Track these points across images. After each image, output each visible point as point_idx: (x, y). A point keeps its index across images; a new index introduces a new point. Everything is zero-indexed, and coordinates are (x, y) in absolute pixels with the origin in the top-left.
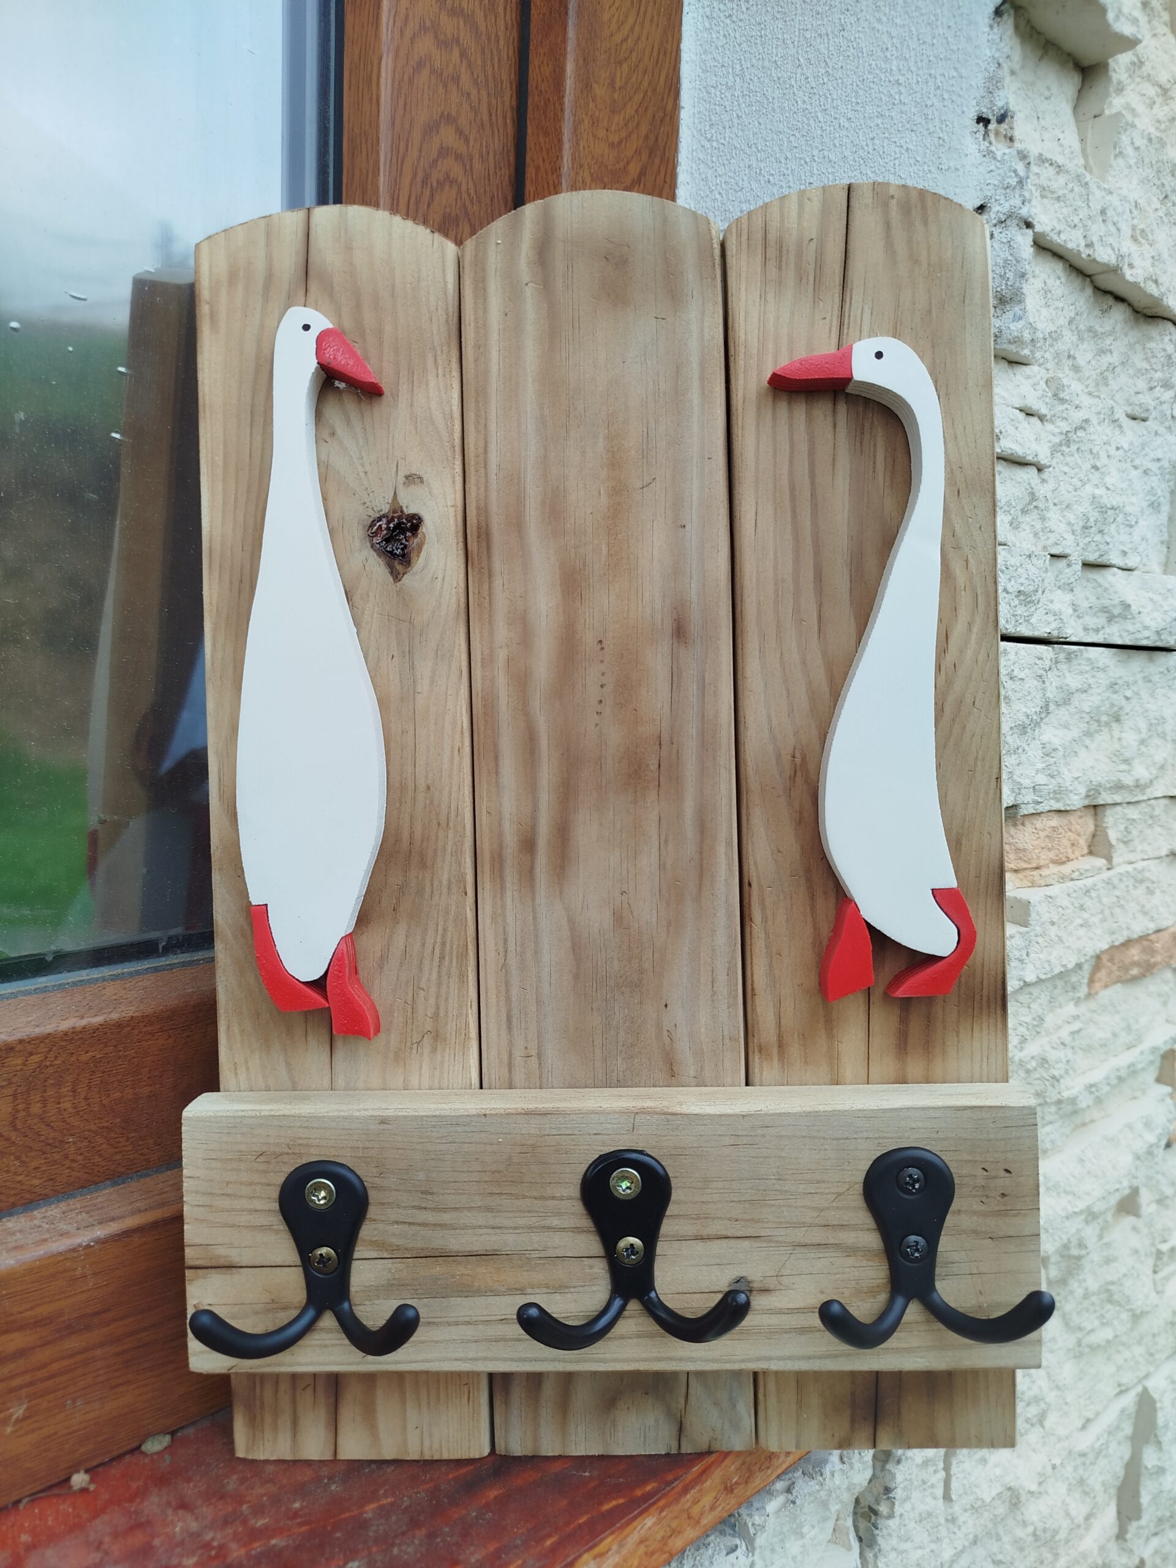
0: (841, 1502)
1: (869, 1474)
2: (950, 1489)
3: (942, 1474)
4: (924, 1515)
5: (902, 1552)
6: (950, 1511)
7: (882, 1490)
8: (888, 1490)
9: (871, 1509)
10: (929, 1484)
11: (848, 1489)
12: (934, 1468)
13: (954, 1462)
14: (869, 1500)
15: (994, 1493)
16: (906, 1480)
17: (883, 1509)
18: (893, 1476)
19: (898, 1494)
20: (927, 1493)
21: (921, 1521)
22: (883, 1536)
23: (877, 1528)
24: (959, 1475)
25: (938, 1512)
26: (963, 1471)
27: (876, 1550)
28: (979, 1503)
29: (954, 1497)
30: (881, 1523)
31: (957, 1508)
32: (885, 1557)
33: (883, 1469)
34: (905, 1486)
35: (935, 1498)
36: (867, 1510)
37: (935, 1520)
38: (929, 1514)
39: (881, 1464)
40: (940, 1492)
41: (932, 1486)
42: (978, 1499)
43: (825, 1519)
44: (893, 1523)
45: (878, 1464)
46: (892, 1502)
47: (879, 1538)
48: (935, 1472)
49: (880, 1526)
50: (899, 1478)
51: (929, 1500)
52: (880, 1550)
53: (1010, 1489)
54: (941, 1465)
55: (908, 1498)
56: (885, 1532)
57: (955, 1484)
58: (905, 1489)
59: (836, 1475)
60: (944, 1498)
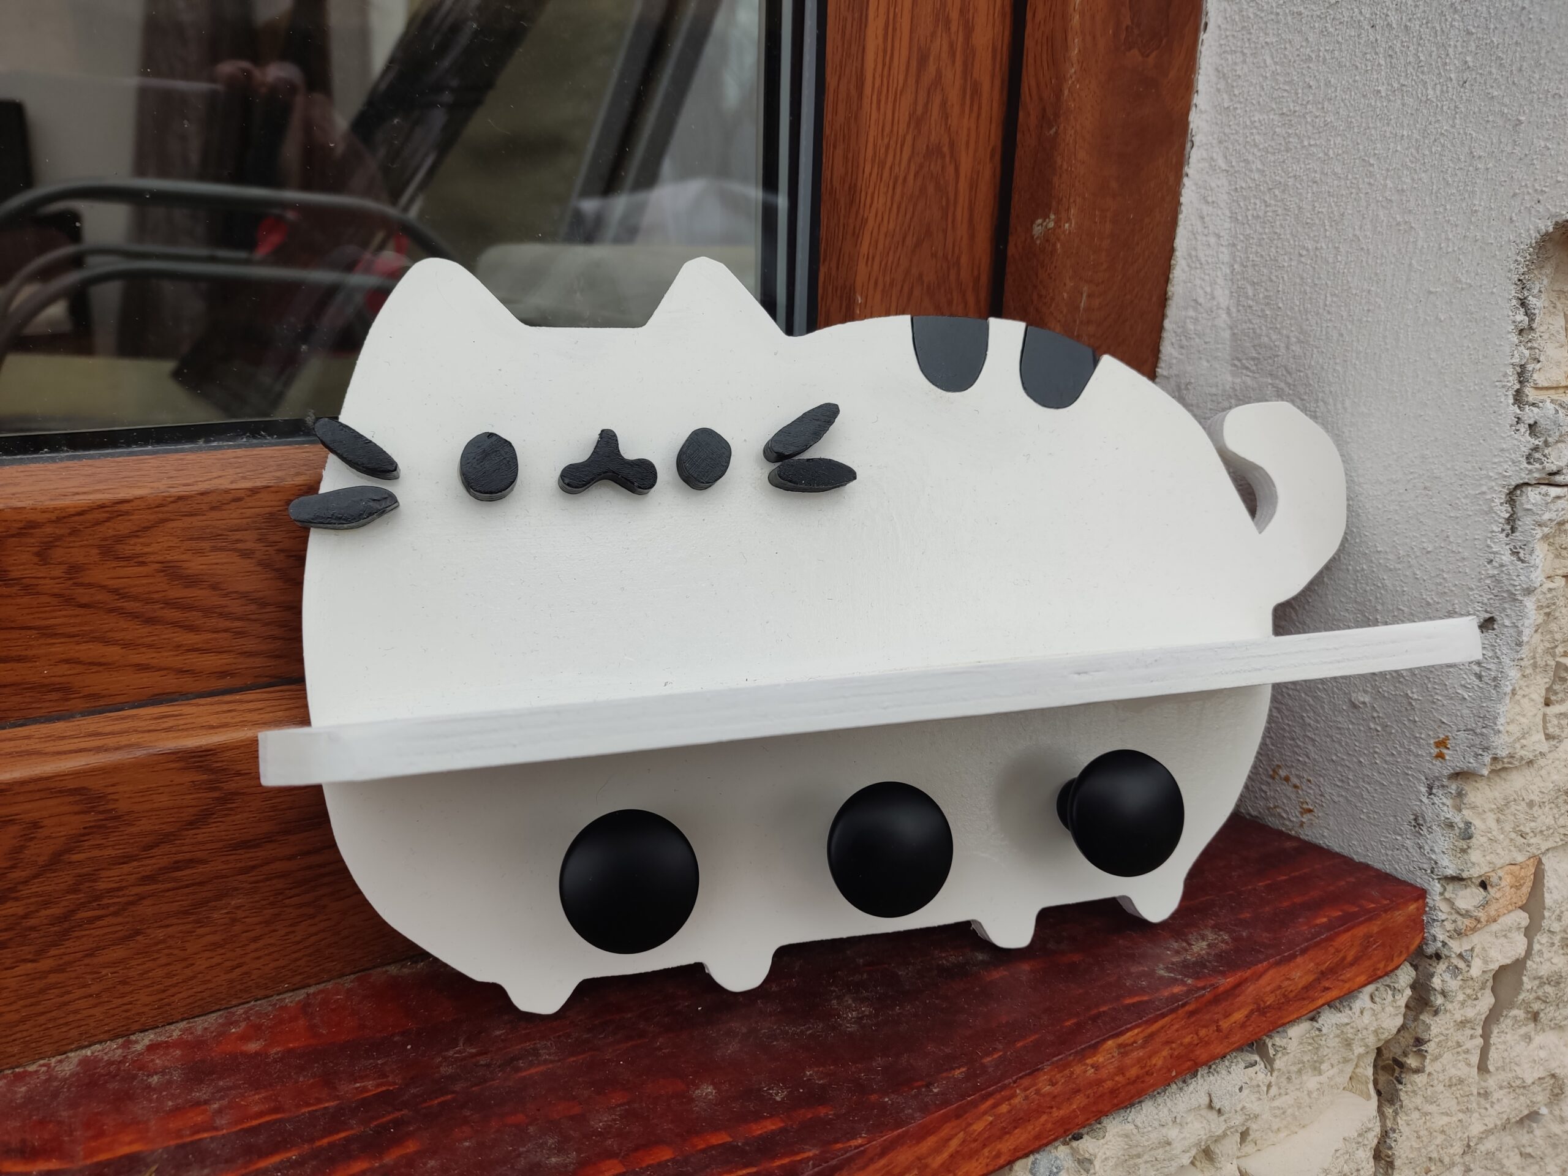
0: (1367, 1046)
1: (1399, 1021)
2: (1488, 1059)
3: (1480, 1041)
4: (1454, 1080)
5: (1426, 1114)
6: (1483, 1084)
7: (1412, 1041)
8: (1419, 1041)
9: (1396, 1061)
10: (1463, 1048)
11: (1376, 1032)
12: (1472, 1032)
13: (1496, 1031)
14: (1396, 1051)
15: (1536, 1075)
16: (1442, 1034)
17: (1412, 1062)
18: (1428, 1027)
19: (1431, 1047)
20: (1460, 1058)
21: (1450, 1086)
22: (1406, 1092)
23: (1401, 1083)
24: (1499, 1046)
25: (1471, 1080)
26: (1505, 1043)
27: (1397, 1106)
28: (1518, 1082)
29: (1491, 1068)
30: (1406, 1078)
31: (1491, 1082)
32: (1407, 1115)
33: (1416, 1019)
34: (1440, 1041)
35: (1469, 1065)
36: (1391, 1062)
37: (1466, 1089)
38: (1461, 1081)
39: (1414, 1013)
40: (1475, 1059)
41: (1467, 1052)
42: (1517, 1078)
43: (1346, 1061)
44: (1420, 1079)
45: (1411, 1014)
46: (1421, 1055)
47: (1402, 1094)
48: (1472, 1037)
49: (1404, 1081)
50: (1434, 1030)
51: (1461, 1065)
52: (1401, 1106)
53: (1553, 1076)
54: (1480, 1031)
55: (1440, 1056)
56: (1409, 1087)
57: (1493, 1055)
58: (1439, 1044)
59: (1365, 1013)
60: (1479, 1068)
